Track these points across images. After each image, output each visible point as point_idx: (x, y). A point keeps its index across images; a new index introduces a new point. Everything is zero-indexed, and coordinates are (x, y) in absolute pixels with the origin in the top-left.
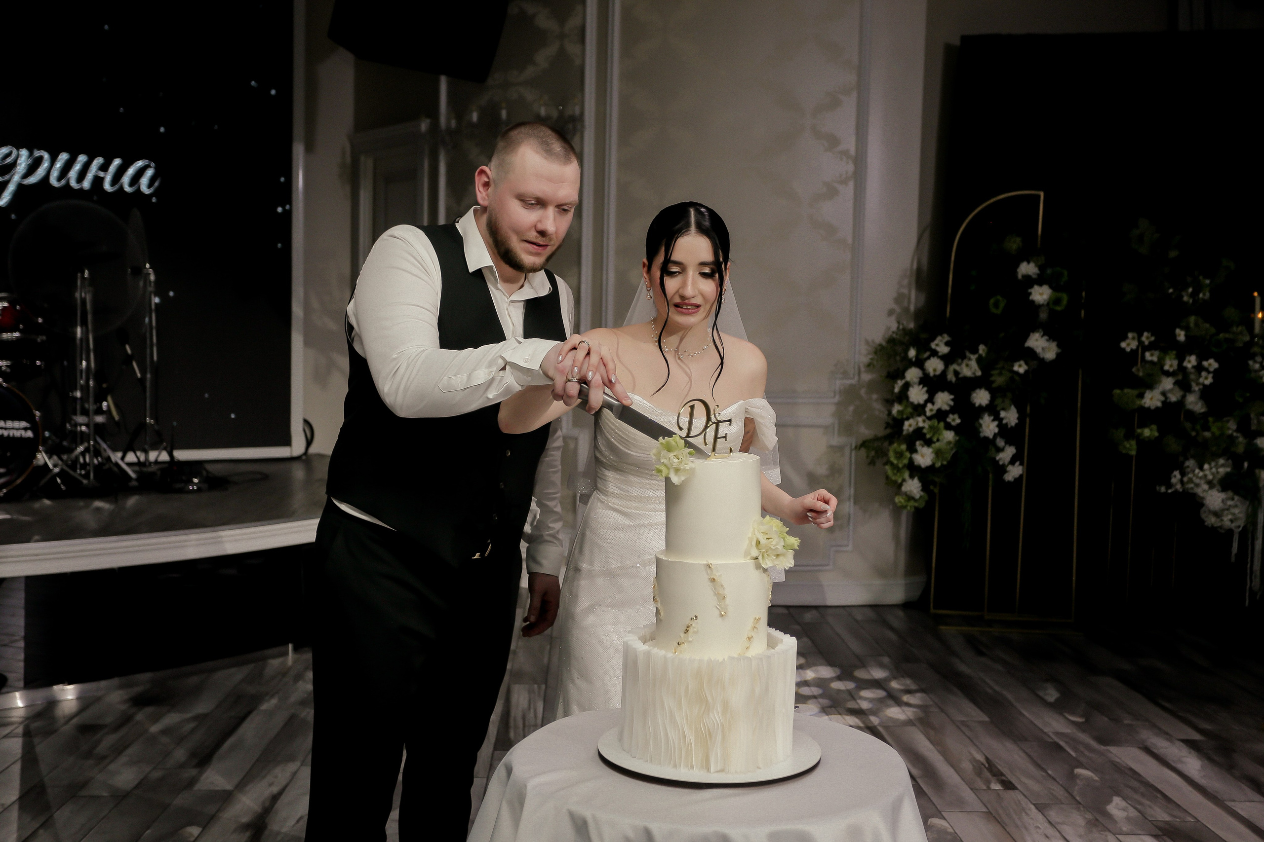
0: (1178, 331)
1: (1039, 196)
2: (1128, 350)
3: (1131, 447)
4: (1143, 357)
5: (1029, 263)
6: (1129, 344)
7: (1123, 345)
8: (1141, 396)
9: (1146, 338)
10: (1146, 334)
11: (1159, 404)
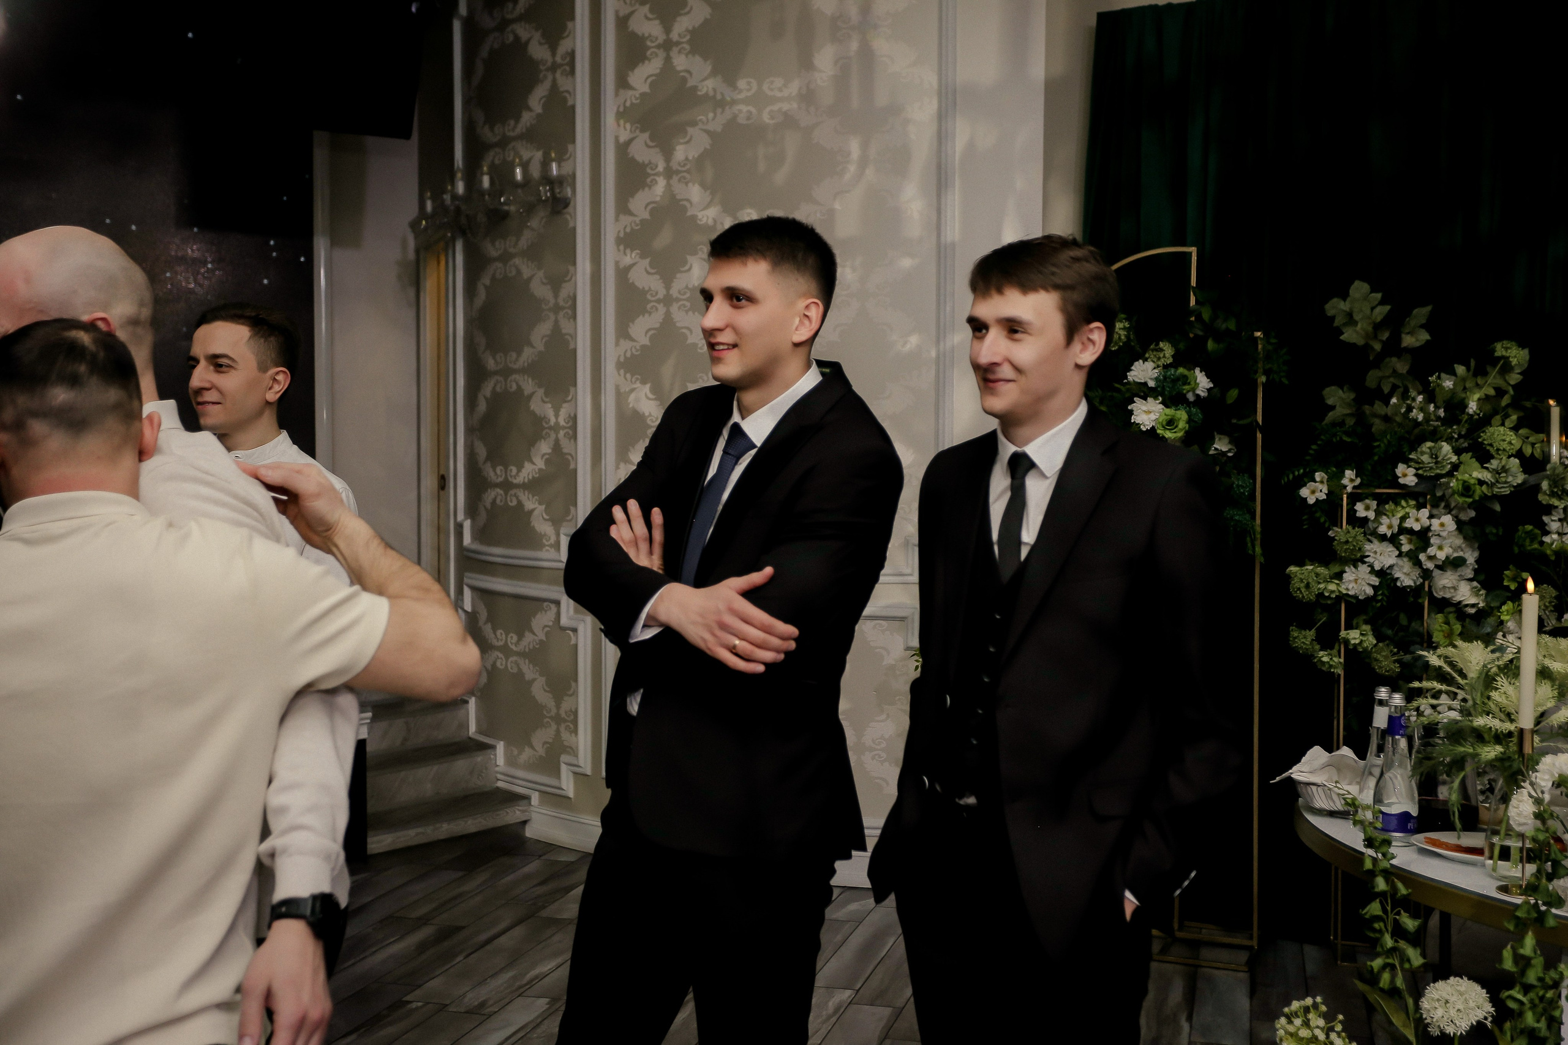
0: (1401, 469)
1: (1190, 254)
2: (1311, 501)
3: (1331, 660)
4: (1352, 512)
5: (1145, 360)
6: (1314, 492)
7: (1304, 492)
8: (1339, 576)
9: (1350, 478)
10: (1349, 474)
11: (1370, 591)
